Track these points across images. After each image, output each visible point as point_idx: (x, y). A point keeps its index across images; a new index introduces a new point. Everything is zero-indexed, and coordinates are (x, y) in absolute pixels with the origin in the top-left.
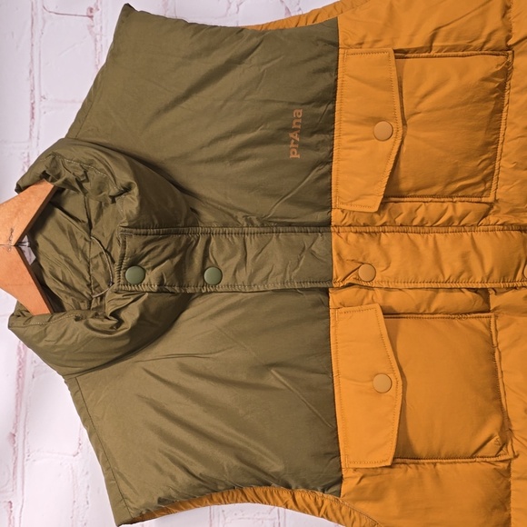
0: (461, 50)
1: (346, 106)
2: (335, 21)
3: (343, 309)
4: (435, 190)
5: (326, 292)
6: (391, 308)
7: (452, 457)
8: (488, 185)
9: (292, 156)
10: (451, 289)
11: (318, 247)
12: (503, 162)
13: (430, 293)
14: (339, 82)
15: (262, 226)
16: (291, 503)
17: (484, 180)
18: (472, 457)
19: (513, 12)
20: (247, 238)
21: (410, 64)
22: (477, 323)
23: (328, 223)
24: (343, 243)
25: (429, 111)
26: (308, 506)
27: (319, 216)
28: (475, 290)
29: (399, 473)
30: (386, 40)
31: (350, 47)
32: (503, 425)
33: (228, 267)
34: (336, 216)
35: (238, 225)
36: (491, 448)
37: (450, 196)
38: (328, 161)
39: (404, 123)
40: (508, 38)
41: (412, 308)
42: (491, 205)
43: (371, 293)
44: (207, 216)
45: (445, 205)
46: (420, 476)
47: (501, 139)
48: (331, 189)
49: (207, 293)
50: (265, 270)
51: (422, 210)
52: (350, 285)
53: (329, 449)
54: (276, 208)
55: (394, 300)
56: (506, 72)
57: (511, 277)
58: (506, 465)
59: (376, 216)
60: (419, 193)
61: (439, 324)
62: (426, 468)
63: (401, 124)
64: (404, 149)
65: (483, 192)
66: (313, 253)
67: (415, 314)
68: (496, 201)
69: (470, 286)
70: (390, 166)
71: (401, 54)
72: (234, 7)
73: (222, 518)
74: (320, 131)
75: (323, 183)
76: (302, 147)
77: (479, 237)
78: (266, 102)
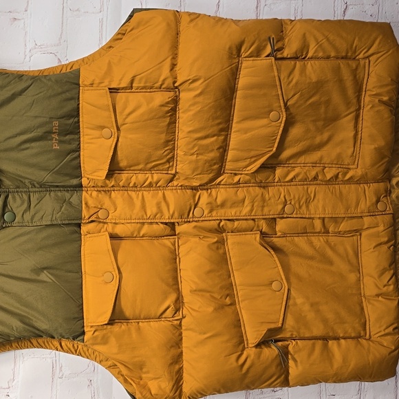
0: (149, 88)
1: (84, 119)
2: (79, 71)
3: (89, 235)
4: (140, 167)
5: (79, 226)
6: (117, 234)
7: (148, 318)
8: (171, 164)
9: (54, 147)
10: (151, 223)
11: (74, 199)
12: (178, 151)
13: (139, 225)
14: (80, 106)
15: (41, 187)
16: (59, 348)
17: (168, 161)
18: (159, 318)
19: (177, 68)
20: (31, 194)
21: (121, 97)
22: (167, 242)
23: (81, 186)
24: (89, 198)
25: (132, 123)
26: (69, 349)
27: (75, 182)
28: (166, 224)
29: (116, 328)
30: (106, 83)
31: (86, 86)
32: (178, 299)
33: (19, 213)
34: (84, 181)
35: (26, 186)
36: (169, 313)
37: (150, 170)
38: (78, 149)
39: (118, 129)
40: (174, 82)
41: (129, 234)
42: (174, 175)
43: (106, 225)
44: (7, 182)
45: (147, 175)
46: (129, 329)
47: (177, 138)
48: (80, 166)
49: (6, 227)
50: (41, 213)
51: (134, 177)
52: (92, 221)
53: (76, 316)
54: (47, 177)
55: (119, 230)
56: (176, 101)
57: (186, 216)
58: (178, 322)
59: (107, 181)
60: (132, 168)
61: (145, 243)
62: (133, 325)
63: (116, 130)
64: (119, 144)
65: (169, 168)
66: (70, 203)
67: (131, 237)
68: (176, 172)
69: (162, 221)
70: (111, 154)
71: (113, 91)
72: (28, 58)
73: (22, 358)
74: (71, 133)
75: (75, 162)
76: (60, 142)
77: (168, 194)
78: (36, 117)
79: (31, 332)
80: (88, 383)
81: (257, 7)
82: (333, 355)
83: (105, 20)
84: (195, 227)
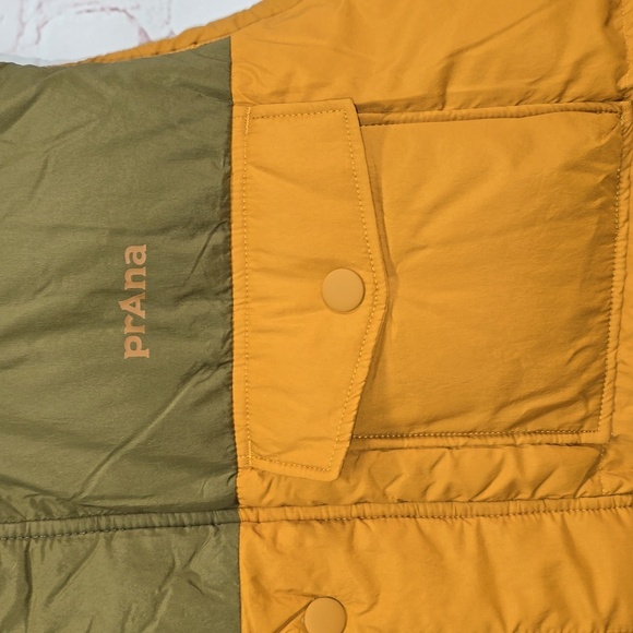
8: (592, 404)
9: (129, 354)
11: (208, 563)
12: (623, 353)
14: (236, 182)
15: (73, 515)
17: (584, 395)
20: (35, 546)
21: (400, 140)
23: (233, 503)
25: (446, 243)
31: (256, 100)
34: (247, 486)
37: (509, 431)
38: (223, 360)
39: (390, 271)
42: (602, 450)
45: (498, 453)
47: (616, 301)
48: (232, 425)
51: (445, 465)
56: (619, 150)
59: (342, 484)
60: (437, 427)
63: (381, 275)
64: (393, 331)
65: (583, 420)
66: (192, 581)
68: (613, 439)
70: (363, 372)
71: (372, 114)
74: (198, 293)
75: (213, 411)
76: (154, 330)
77: (579, 523)
78: (55, 229)
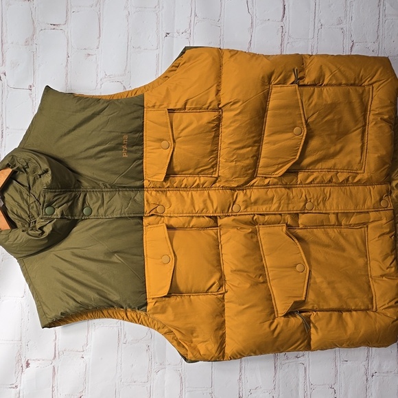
0: (199, 109)
1: (148, 134)
2: (143, 95)
3: (150, 226)
4: (191, 171)
5: (142, 218)
6: (171, 225)
7: (197, 292)
8: (215, 169)
9: (124, 156)
10: (199, 217)
11: (138, 197)
12: (221, 159)
13: (189, 218)
14: (145, 123)
15: (112, 188)
16: (125, 317)
17: (213, 167)
18: (206, 292)
19: (221, 93)
20: (104, 193)
21: (176, 116)
22: (211, 232)
23: (142, 187)
24: (150, 196)
25: (185, 136)
26: (133, 318)
27: (138, 183)
28: (210, 217)
29: (173, 300)
30: (165, 105)
31: (149, 107)
32: (221, 277)
33: (95, 207)
34: (146, 183)
35: (100, 187)
36: (214, 288)
37: (198, 174)
38: (142, 158)
39: (174, 141)
40: (219, 104)
41: (181, 225)
42: (217, 178)
43: (162, 218)
44: (85, 184)
45: (196, 178)
46: (183, 301)
47: (219, 148)
48: (143, 171)
49: (85, 219)
50: (112, 208)
51: (185, 180)
52: (152, 215)
53: (141, 290)
54: (117, 180)
55: (173, 222)
56: (219, 119)
57: (226, 211)
58: (222, 296)
59: (164, 183)
60: (183, 173)
61: (194, 233)
62: (186, 298)
63: (172, 142)
64: (175, 153)
65: (213, 172)
66: (135, 201)
67: (183, 228)
68: (219, 176)
69: (207, 215)
70: (168, 161)
71: (171, 111)
72: (99, 86)
73: (93, 327)
74: (137, 145)
75: (139, 168)
76: (129, 152)
77: (212, 193)
78: (111, 132)
79: (105, 302)
80: (147, 348)
81: (281, 45)
82: (347, 324)
83: (160, 55)
84: (234, 220)
